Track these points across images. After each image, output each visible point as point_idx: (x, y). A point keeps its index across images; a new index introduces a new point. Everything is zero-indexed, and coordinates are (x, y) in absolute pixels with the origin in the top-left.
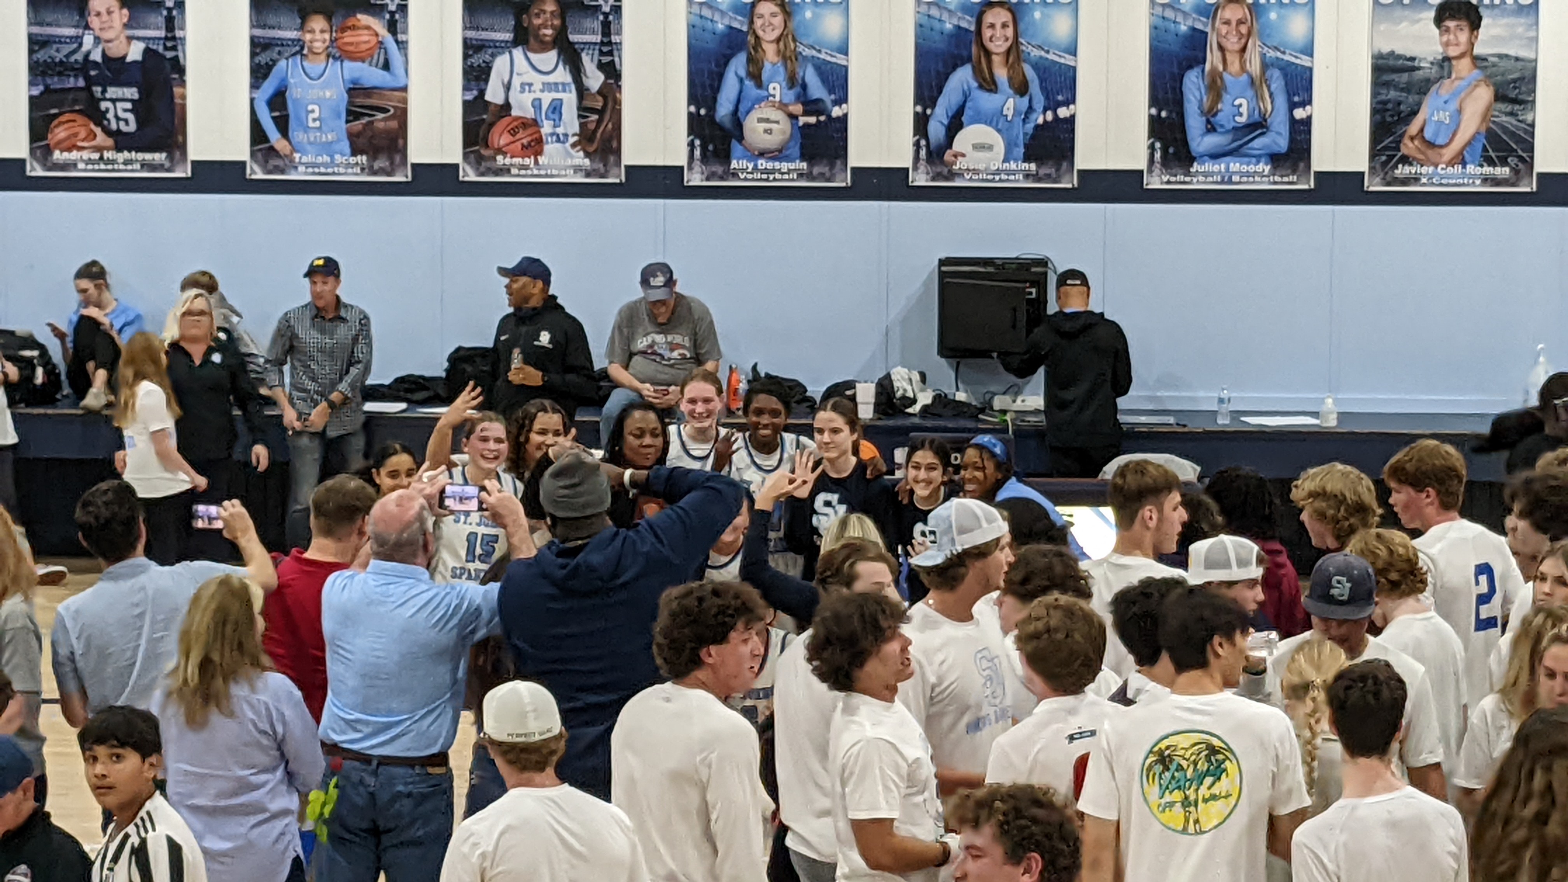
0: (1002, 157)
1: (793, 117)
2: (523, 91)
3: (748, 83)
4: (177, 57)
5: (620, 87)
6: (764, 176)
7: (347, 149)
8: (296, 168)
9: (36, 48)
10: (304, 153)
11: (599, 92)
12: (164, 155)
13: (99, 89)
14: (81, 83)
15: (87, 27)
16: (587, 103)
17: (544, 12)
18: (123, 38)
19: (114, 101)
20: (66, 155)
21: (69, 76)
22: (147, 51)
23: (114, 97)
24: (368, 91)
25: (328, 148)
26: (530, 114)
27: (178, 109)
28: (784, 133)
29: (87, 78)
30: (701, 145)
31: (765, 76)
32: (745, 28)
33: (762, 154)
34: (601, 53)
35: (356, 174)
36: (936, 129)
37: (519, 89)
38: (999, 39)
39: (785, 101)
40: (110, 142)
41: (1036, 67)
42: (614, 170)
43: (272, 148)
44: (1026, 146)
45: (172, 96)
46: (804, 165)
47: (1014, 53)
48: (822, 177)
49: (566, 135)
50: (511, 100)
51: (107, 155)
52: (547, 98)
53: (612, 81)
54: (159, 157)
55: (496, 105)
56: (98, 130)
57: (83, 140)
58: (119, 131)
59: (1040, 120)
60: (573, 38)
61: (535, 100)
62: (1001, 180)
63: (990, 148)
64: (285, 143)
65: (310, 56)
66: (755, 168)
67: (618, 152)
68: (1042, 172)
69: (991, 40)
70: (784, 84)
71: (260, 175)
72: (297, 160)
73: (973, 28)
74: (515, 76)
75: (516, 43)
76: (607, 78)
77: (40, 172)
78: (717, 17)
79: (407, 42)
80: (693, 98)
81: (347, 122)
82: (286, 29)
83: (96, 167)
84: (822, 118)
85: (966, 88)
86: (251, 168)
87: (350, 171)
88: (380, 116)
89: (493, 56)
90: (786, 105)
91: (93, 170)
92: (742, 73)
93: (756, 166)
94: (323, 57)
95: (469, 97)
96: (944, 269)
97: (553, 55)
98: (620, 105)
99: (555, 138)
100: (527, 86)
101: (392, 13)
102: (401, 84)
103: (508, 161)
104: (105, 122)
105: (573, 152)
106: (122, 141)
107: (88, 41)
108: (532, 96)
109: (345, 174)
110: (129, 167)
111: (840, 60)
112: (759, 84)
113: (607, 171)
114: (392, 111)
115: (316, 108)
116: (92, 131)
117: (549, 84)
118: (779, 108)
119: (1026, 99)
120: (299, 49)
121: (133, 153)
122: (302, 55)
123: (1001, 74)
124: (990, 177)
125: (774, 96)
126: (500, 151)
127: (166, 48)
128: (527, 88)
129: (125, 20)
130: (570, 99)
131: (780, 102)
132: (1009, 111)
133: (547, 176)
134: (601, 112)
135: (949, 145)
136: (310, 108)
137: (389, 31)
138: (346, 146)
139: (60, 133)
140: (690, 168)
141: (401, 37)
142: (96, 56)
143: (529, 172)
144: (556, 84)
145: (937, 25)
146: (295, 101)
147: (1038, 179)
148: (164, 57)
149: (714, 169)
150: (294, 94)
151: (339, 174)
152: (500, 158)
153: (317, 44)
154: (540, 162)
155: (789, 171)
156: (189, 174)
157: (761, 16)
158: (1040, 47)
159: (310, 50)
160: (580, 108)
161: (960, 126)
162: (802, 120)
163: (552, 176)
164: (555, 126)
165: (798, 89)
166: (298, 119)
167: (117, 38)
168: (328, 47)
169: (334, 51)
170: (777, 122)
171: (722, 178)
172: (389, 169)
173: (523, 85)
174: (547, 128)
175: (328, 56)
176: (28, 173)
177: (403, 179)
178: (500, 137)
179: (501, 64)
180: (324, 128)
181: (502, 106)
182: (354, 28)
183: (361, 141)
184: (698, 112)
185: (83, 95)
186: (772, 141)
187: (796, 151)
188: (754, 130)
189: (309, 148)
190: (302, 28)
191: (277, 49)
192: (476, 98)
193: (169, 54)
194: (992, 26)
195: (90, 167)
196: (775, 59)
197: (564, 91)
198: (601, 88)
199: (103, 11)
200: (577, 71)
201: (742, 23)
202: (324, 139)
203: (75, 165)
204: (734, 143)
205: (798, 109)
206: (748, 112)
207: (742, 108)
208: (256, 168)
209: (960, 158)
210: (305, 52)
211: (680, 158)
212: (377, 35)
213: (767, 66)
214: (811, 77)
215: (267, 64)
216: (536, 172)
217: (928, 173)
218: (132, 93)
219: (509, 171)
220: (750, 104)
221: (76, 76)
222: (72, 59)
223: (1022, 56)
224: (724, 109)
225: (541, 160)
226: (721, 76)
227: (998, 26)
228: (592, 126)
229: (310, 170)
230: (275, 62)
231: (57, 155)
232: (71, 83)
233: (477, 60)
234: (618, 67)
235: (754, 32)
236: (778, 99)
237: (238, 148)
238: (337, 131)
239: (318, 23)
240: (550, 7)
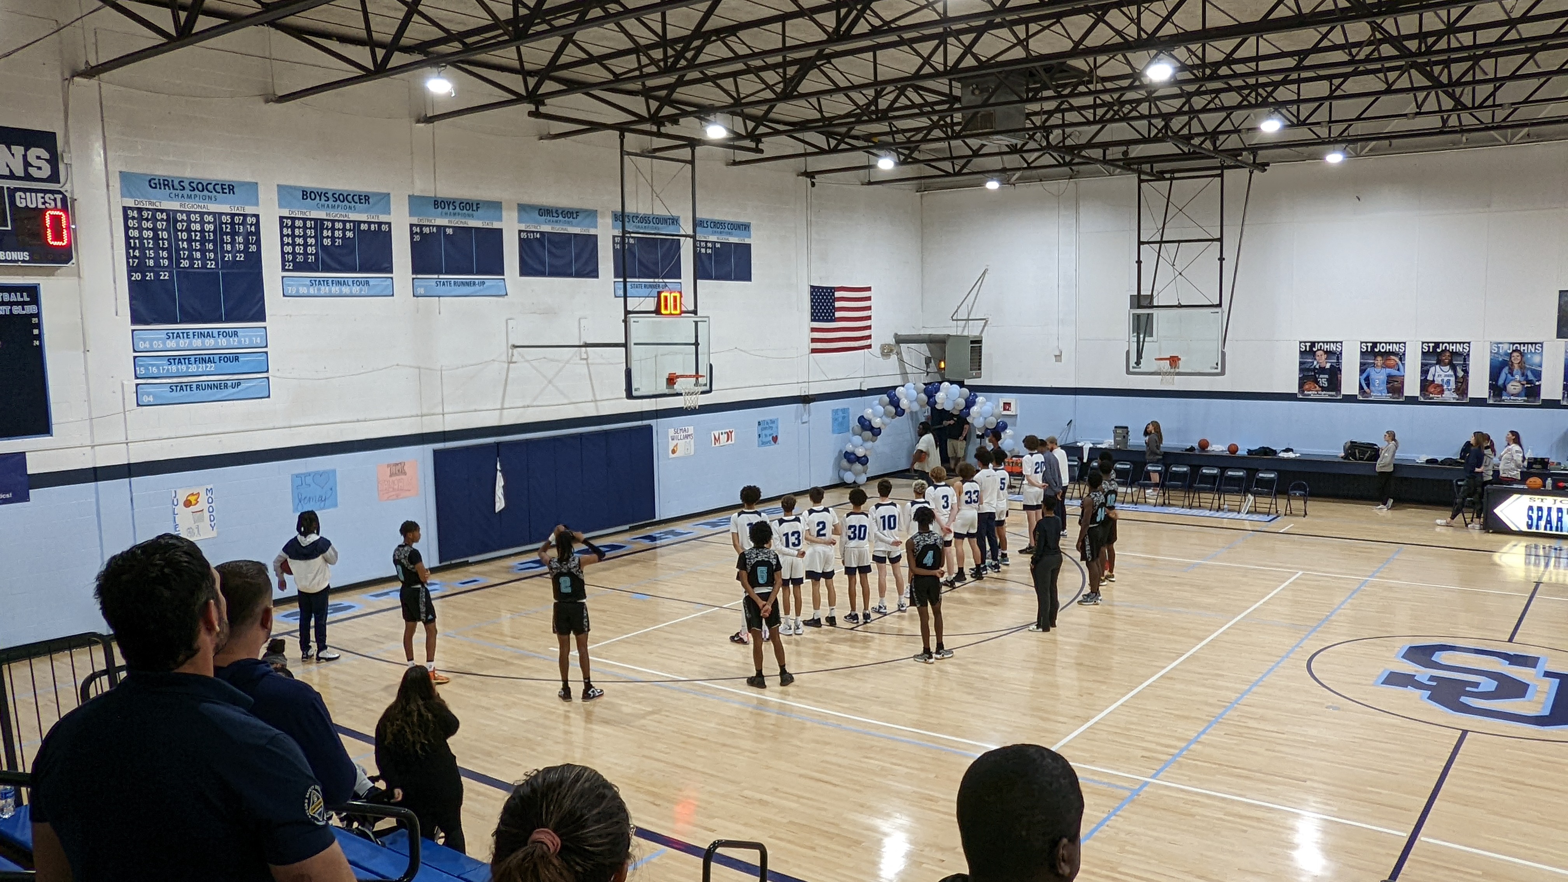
1: (1523, 385)
3: (1509, 375)
5: (1468, 376)
7: (1387, 392)
8: (1371, 397)
10: (1374, 393)
11: (1462, 377)
12: (1335, 393)
13: (1318, 375)
14: (1313, 374)
15: (1315, 359)
16: (1458, 380)
17: (1446, 355)
18: (1325, 362)
19: (1322, 378)
22: (1331, 365)
24: (1393, 376)
25: (1380, 392)
26: (1441, 383)
27: (1339, 381)
29: (1315, 373)
31: (1514, 373)
32: (1508, 360)
33: (1512, 395)
37: (1437, 376)
40: (1320, 389)
42: (1466, 399)
43: (1365, 391)
45: (1338, 378)
49: (1451, 389)
50: (1435, 379)
52: (1446, 379)
53: (1466, 374)
54: (1333, 393)
55: (1430, 381)
56: (1318, 386)
57: (1313, 389)
58: (1323, 386)
60: (1454, 362)
61: (1442, 379)
64: (1369, 390)
65: (1377, 367)
66: (1510, 399)
67: (1467, 394)
70: (1520, 375)
72: (1372, 395)
74: (1436, 373)
75: (1437, 364)
76: (1464, 373)
78: (1499, 357)
81: (1387, 385)
84: (1533, 385)
87: (1387, 398)
89: (1430, 367)
90: (1520, 381)
92: (1507, 372)
94: (1381, 367)
97: (1448, 367)
98: (1468, 381)
99: (1448, 390)
102: (1403, 375)
104: (1319, 384)
105: (1453, 393)
106: (1323, 389)
107: (1315, 363)
112: (1512, 376)
115: (1378, 381)
116: (1316, 386)
117: (1447, 375)
118: (1518, 382)
120: (1374, 365)
121: (1326, 392)
122: (1374, 367)
125: (1517, 379)
128: (1440, 376)
129: (1325, 358)
130: (1453, 379)
134: (1462, 383)
136: (1376, 381)
137: (1400, 360)
139: (1307, 387)
142: (1317, 367)
144: (1449, 375)
146: (1372, 379)
148: (1336, 367)
150: (1372, 377)
151: (1384, 398)
153: (1379, 364)
157: (1514, 356)
159: (1377, 365)
160: (1456, 382)
162: (1526, 386)
164: (1448, 386)
165: (1525, 377)
166: (1373, 384)
167: (1323, 362)
169: (1383, 366)
174: (1445, 387)
177: (1402, 400)
179: (1432, 370)
180: (1380, 386)
181: (1432, 381)
185: (1314, 377)
186: (1515, 392)
187: (1524, 394)
189: (1376, 391)
190: (1375, 360)
196: (1518, 368)
197: (1451, 377)
199: (1320, 355)
200: (1455, 372)
202: (1379, 389)
204: (1504, 392)
205: (1525, 382)
206: (1508, 383)
207: (1506, 382)
211: (1486, 395)
212: (1396, 361)
213: (1515, 370)
214: (1529, 374)
218: (1327, 376)
220: (1509, 381)
224: (1501, 382)
225: (1443, 395)
226: (1500, 373)
228: (1459, 387)
229: (1376, 397)
230: (1367, 369)
235: (1511, 361)
237: (1355, 391)
238: (1384, 387)
239: (1379, 358)
240: (1448, 354)
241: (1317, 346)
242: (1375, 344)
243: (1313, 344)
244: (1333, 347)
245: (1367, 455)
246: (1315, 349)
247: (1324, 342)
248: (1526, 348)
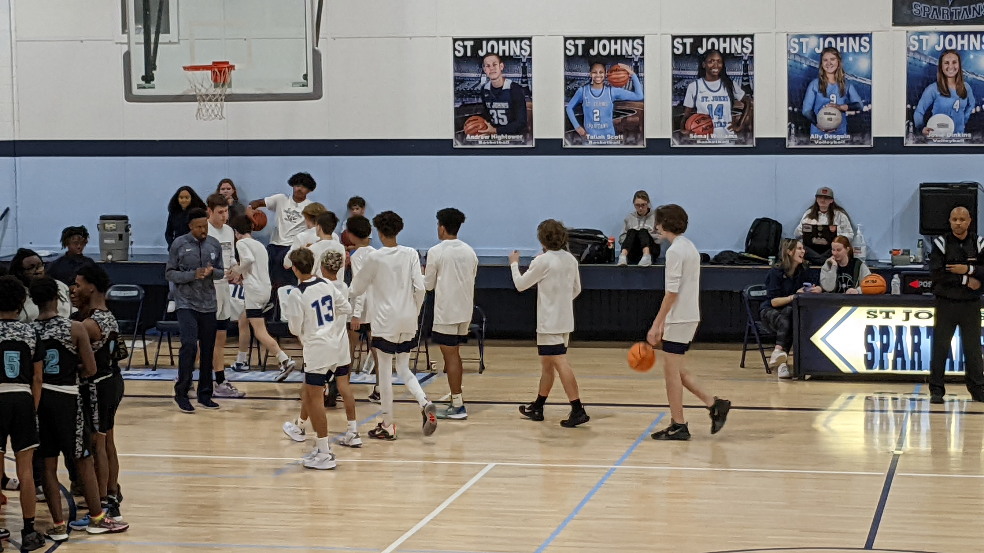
0: (953, 130)
1: (843, 112)
2: (703, 101)
3: (820, 95)
4: (528, 87)
5: (753, 98)
6: (828, 142)
7: (614, 132)
8: (588, 142)
9: (458, 83)
10: (592, 134)
11: (742, 101)
12: (521, 136)
13: (489, 104)
14: (480, 101)
15: (483, 72)
16: (736, 106)
17: (714, 60)
18: (501, 78)
19: (496, 109)
20: (473, 137)
21: (474, 97)
22: (513, 84)
23: (496, 107)
24: (625, 102)
25: (604, 131)
26: (707, 112)
27: (528, 113)
28: (837, 119)
29: (483, 98)
30: (795, 127)
31: (828, 92)
32: (817, 66)
33: (827, 131)
34: (743, 81)
35: (618, 145)
36: (918, 117)
37: (701, 100)
38: (951, 69)
39: (839, 103)
40: (495, 130)
41: (971, 84)
42: (750, 141)
43: (575, 132)
44: (966, 125)
45: (526, 107)
46: (849, 136)
47: (959, 77)
48: (858, 142)
49: (725, 123)
50: (697, 105)
51: (493, 136)
52: (715, 104)
53: (749, 95)
54: (519, 137)
55: (689, 108)
56: (488, 124)
57: (481, 129)
58: (499, 124)
59: (974, 111)
60: (729, 73)
61: (709, 105)
62: (952, 143)
63: (946, 126)
64: (582, 129)
65: (595, 84)
66: (823, 139)
68: (975, 138)
69: (947, 70)
70: (838, 95)
71: (570, 146)
72: (588, 138)
73: (937, 64)
74: (699, 94)
75: (699, 77)
76: (746, 93)
77: (460, 146)
78: (803, 61)
79: (643, 77)
80: (790, 103)
81: (613, 118)
82: (583, 72)
83: (488, 143)
84: (858, 112)
85: (934, 95)
86: (565, 142)
87: (615, 143)
88: (631, 115)
89: (688, 83)
90: (839, 106)
91: (486, 144)
92: (817, 90)
93: (823, 137)
94: (601, 85)
95: (676, 104)
96: (922, 189)
97: (718, 82)
98: (753, 107)
99: (719, 124)
100: (705, 98)
101: (636, 63)
102: (641, 98)
103: (695, 136)
104: (492, 120)
105: (728, 131)
106: (501, 130)
107: (484, 79)
108: (708, 103)
109: (612, 144)
110: (504, 143)
111: (868, 82)
112: (825, 95)
113: (746, 141)
114: (636, 112)
115: (598, 111)
116: (486, 125)
117: (716, 97)
118: (836, 108)
119: (966, 100)
120: (590, 82)
121: (506, 135)
122: (591, 85)
123: (952, 87)
124: (947, 141)
125: (833, 101)
126: (691, 131)
127: (522, 82)
128: (705, 99)
129: (502, 69)
130: (727, 104)
131: (836, 104)
132: (957, 106)
133: (715, 144)
134: (743, 111)
135: (925, 125)
136: (595, 111)
137: (634, 71)
138: (613, 130)
139: (469, 126)
140: (789, 139)
141: (641, 75)
142: (488, 87)
143: (706, 142)
144: (720, 97)
145: (918, 63)
146: (587, 107)
147: (973, 142)
148: (521, 86)
149: (801, 139)
150: (586, 105)
151: (609, 144)
152: (691, 135)
153: (599, 79)
154: (712, 137)
155: (841, 139)
156: (534, 146)
157: (826, 60)
158: (973, 73)
159: (595, 82)
160: (732, 109)
161: (931, 115)
162: (848, 113)
163: (718, 144)
164: (719, 119)
165: (845, 97)
166: (589, 117)
167: (498, 78)
168: (604, 80)
169: (606, 82)
170: (835, 115)
171: (806, 144)
172: (634, 142)
173: (703, 98)
174: (715, 119)
175: (604, 85)
176: (454, 147)
177: (642, 147)
178: (691, 124)
179: (691, 88)
180: (601, 121)
181: (692, 109)
182: (616, 70)
183: (621, 128)
184: (793, 110)
185: (482, 107)
186: (832, 124)
187: (844, 129)
188: (822, 118)
189: (594, 130)
190: (590, 70)
191: (578, 82)
192: (679, 104)
193: (524, 85)
194: (948, 63)
195: (484, 143)
196: (833, 82)
197: (724, 100)
198: (743, 98)
199: (491, 64)
200: (731, 90)
201: (816, 64)
202: (601, 127)
203: (477, 142)
204: (812, 126)
205: (845, 107)
206: (819, 110)
207: (816, 108)
208: (567, 142)
209: (931, 132)
210: (592, 83)
211: (784, 134)
212: (628, 73)
213: (829, 85)
214: (852, 91)
215: (573, 89)
216: (710, 142)
217: (914, 140)
218: (505, 105)
219: (696, 142)
220: (820, 106)
221: (478, 97)
222: (475, 89)
223: (964, 78)
224: (807, 108)
225: (712, 136)
227: (951, 63)
228: (739, 118)
229: (595, 143)
230: (577, 89)
231: (468, 137)
232: (475, 101)
233: (679, 85)
234: (752, 88)
235: (822, 68)
236: (835, 102)
237: (559, 132)
238: (608, 123)
239: (599, 68)
240: (717, 57)
241: (486, 48)
242: (590, 42)
243: (478, 43)
244: (514, 49)
245: (587, 251)
246: (481, 54)
247: (497, 40)
248: (844, 44)
